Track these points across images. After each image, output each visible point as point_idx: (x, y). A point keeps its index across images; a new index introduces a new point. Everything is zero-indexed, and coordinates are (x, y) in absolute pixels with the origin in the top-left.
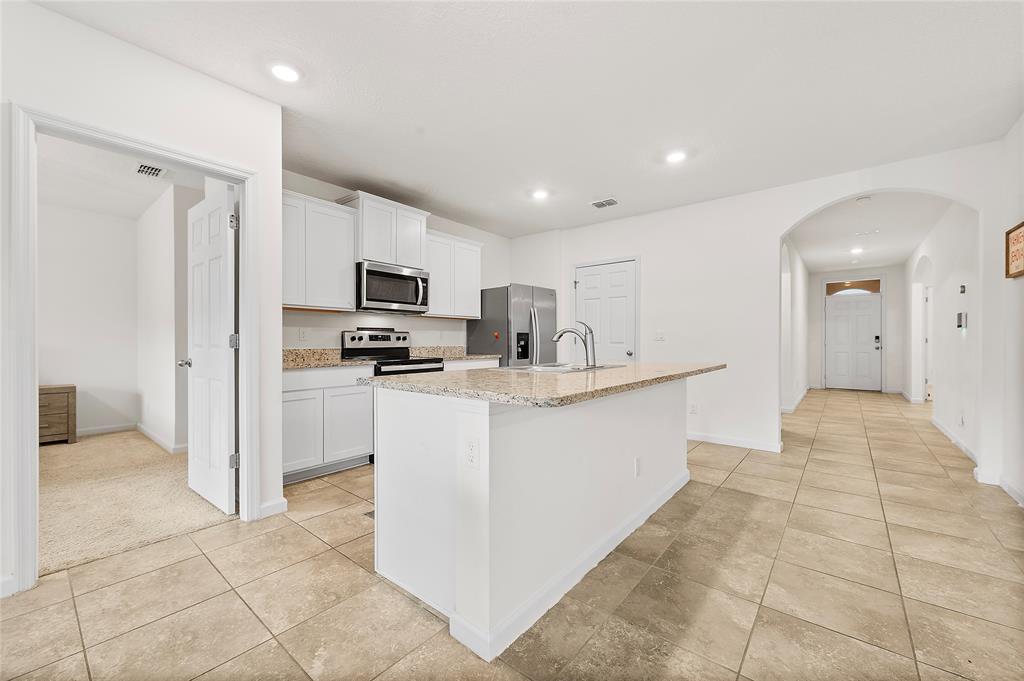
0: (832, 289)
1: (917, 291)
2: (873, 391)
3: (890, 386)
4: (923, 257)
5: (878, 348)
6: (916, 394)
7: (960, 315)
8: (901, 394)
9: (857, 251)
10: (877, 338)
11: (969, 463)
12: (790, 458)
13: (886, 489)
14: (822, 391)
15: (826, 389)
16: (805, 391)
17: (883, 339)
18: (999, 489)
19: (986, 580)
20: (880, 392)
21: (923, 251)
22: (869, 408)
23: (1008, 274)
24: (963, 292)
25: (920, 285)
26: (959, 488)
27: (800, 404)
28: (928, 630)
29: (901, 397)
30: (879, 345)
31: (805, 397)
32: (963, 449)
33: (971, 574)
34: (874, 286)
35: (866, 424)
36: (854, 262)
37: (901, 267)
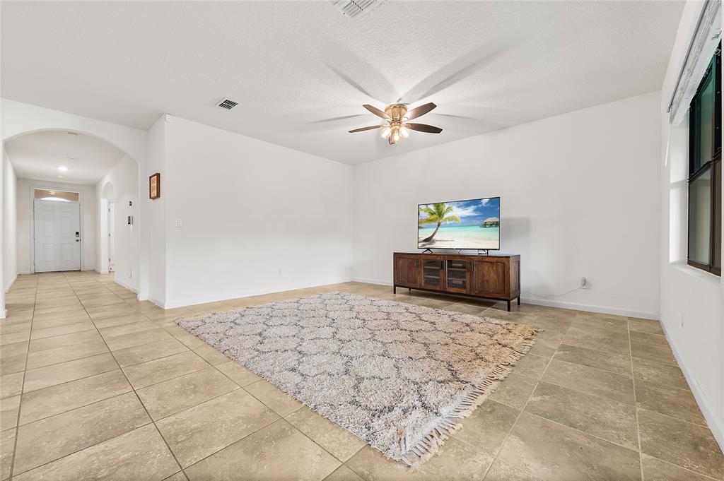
0: (39, 194)
1: (103, 203)
2: (74, 271)
3: (87, 265)
4: (108, 183)
5: (78, 241)
6: (104, 269)
7: (129, 217)
8: (94, 270)
9: (63, 169)
10: (77, 233)
11: (135, 295)
12: (15, 319)
13: (92, 316)
14: (31, 276)
15: (35, 273)
16: (15, 277)
17: (81, 234)
18: (148, 301)
19: (145, 332)
20: (80, 271)
21: (107, 179)
22: (74, 280)
23: (150, 198)
24: (131, 205)
25: (106, 200)
26: (131, 305)
27: (12, 286)
28: (125, 357)
29: (94, 272)
30: (78, 238)
31: (16, 280)
32: (131, 290)
33: (139, 332)
34: (74, 197)
35: (74, 289)
36: (60, 177)
37: (93, 187)
